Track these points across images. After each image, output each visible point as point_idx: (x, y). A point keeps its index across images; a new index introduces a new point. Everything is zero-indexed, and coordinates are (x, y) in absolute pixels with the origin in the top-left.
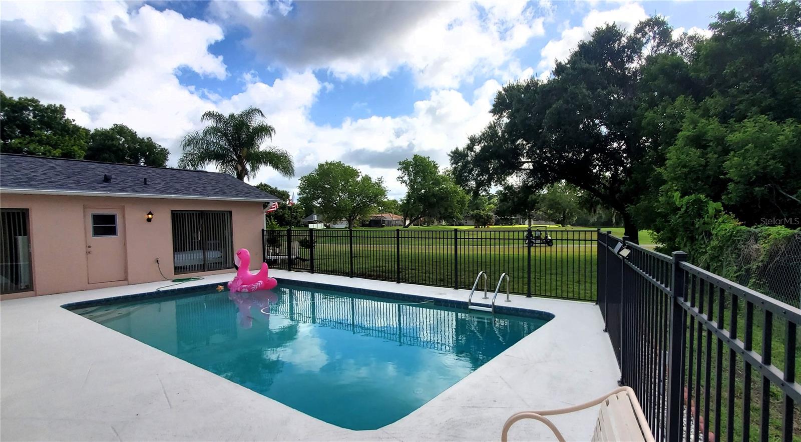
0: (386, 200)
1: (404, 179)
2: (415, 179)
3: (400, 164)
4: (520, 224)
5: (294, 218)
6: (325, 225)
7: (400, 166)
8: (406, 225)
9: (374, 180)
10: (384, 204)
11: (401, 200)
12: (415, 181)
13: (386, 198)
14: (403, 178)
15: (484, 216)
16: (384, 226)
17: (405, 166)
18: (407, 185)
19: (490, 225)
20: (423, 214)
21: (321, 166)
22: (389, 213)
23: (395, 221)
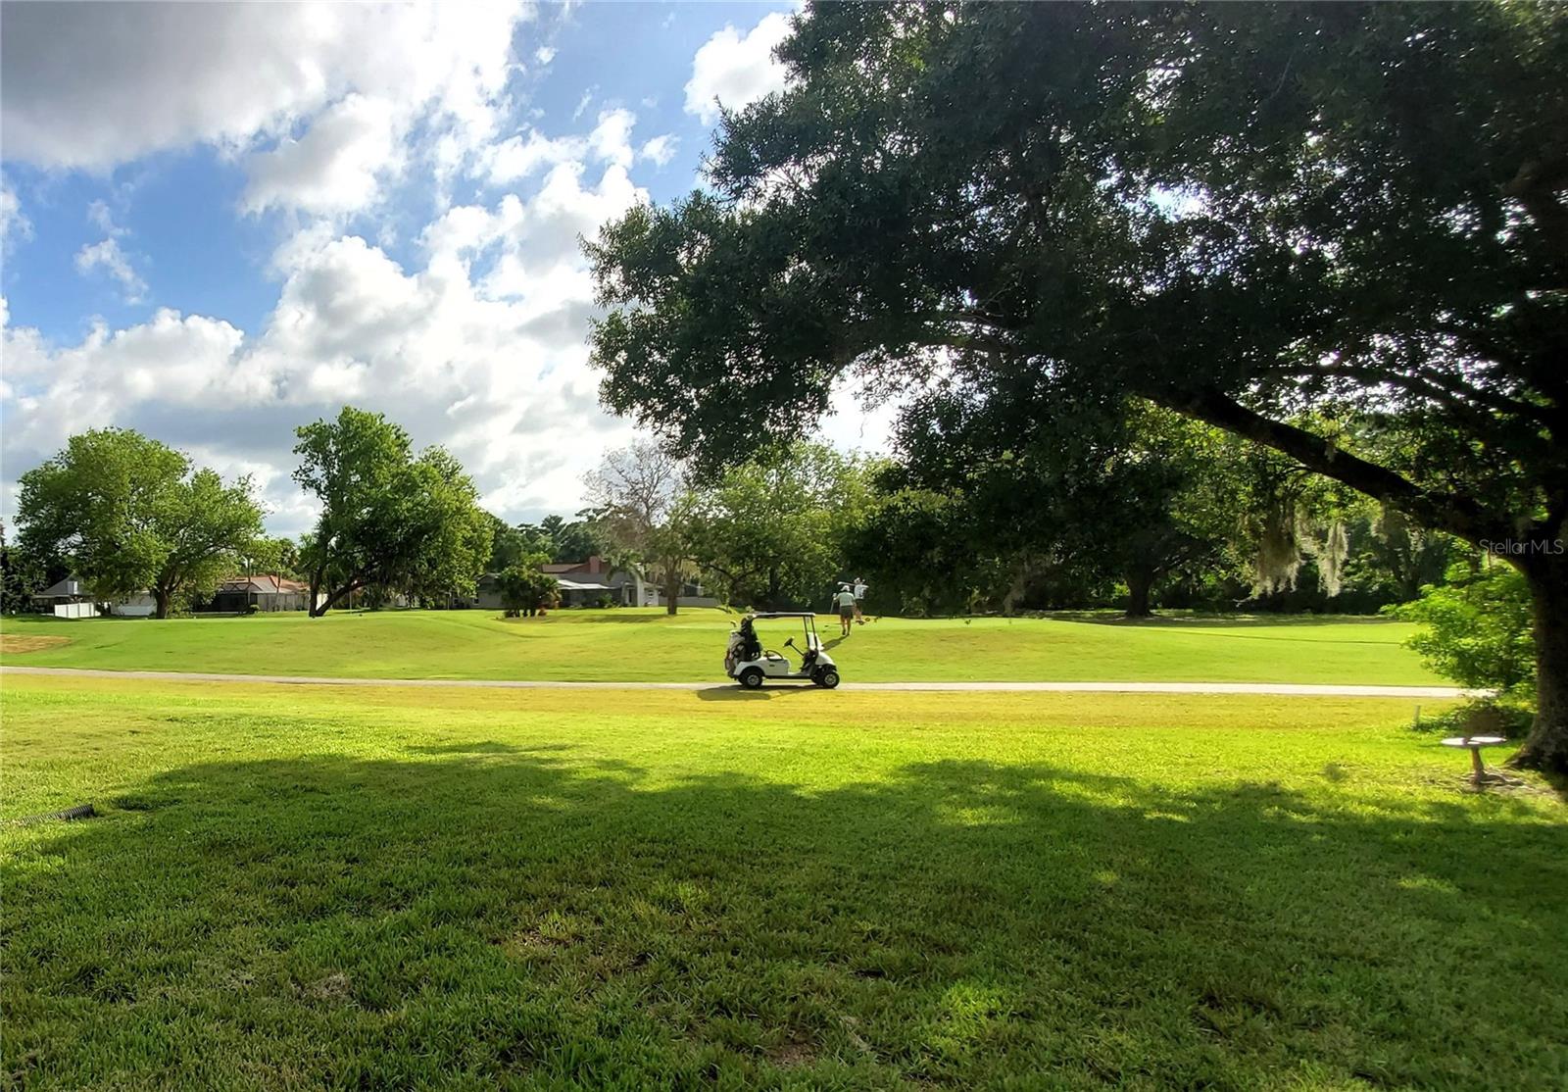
0: (260, 537)
1: (313, 476)
2: (345, 476)
3: (299, 436)
4: (625, 606)
5: (14, 588)
6: (98, 608)
7: (301, 441)
8: (318, 607)
9: (226, 485)
10: (256, 551)
11: (303, 538)
12: (344, 481)
13: (262, 532)
14: (311, 474)
15: (531, 582)
16: (256, 609)
17: (316, 442)
18: (320, 492)
19: (548, 607)
20: (366, 577)
21: (76, 442)
22: (268, 574)
23: (286, 595)
